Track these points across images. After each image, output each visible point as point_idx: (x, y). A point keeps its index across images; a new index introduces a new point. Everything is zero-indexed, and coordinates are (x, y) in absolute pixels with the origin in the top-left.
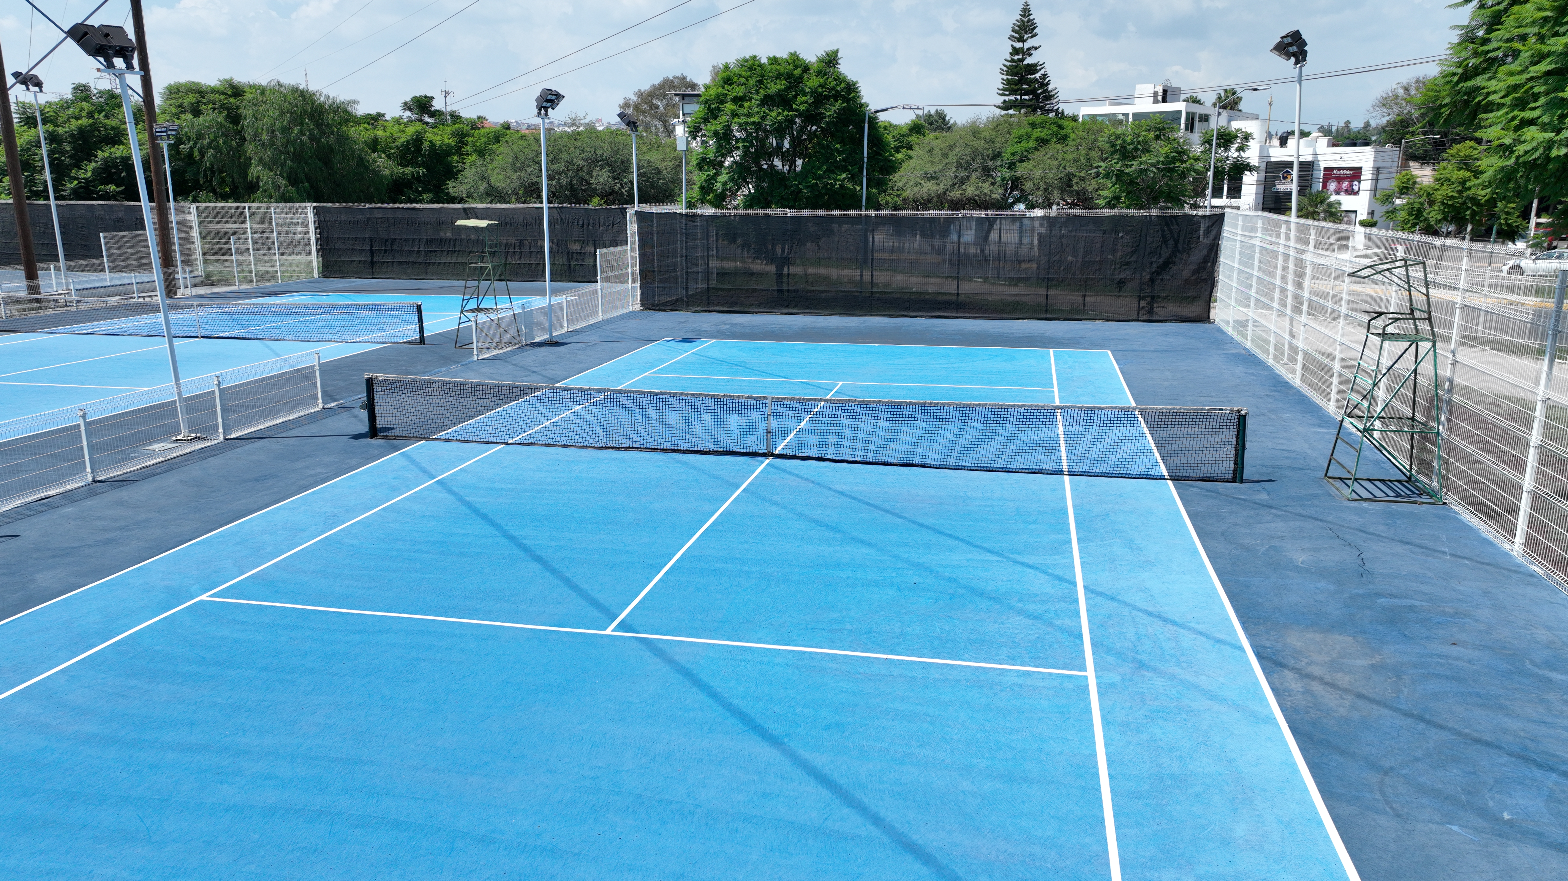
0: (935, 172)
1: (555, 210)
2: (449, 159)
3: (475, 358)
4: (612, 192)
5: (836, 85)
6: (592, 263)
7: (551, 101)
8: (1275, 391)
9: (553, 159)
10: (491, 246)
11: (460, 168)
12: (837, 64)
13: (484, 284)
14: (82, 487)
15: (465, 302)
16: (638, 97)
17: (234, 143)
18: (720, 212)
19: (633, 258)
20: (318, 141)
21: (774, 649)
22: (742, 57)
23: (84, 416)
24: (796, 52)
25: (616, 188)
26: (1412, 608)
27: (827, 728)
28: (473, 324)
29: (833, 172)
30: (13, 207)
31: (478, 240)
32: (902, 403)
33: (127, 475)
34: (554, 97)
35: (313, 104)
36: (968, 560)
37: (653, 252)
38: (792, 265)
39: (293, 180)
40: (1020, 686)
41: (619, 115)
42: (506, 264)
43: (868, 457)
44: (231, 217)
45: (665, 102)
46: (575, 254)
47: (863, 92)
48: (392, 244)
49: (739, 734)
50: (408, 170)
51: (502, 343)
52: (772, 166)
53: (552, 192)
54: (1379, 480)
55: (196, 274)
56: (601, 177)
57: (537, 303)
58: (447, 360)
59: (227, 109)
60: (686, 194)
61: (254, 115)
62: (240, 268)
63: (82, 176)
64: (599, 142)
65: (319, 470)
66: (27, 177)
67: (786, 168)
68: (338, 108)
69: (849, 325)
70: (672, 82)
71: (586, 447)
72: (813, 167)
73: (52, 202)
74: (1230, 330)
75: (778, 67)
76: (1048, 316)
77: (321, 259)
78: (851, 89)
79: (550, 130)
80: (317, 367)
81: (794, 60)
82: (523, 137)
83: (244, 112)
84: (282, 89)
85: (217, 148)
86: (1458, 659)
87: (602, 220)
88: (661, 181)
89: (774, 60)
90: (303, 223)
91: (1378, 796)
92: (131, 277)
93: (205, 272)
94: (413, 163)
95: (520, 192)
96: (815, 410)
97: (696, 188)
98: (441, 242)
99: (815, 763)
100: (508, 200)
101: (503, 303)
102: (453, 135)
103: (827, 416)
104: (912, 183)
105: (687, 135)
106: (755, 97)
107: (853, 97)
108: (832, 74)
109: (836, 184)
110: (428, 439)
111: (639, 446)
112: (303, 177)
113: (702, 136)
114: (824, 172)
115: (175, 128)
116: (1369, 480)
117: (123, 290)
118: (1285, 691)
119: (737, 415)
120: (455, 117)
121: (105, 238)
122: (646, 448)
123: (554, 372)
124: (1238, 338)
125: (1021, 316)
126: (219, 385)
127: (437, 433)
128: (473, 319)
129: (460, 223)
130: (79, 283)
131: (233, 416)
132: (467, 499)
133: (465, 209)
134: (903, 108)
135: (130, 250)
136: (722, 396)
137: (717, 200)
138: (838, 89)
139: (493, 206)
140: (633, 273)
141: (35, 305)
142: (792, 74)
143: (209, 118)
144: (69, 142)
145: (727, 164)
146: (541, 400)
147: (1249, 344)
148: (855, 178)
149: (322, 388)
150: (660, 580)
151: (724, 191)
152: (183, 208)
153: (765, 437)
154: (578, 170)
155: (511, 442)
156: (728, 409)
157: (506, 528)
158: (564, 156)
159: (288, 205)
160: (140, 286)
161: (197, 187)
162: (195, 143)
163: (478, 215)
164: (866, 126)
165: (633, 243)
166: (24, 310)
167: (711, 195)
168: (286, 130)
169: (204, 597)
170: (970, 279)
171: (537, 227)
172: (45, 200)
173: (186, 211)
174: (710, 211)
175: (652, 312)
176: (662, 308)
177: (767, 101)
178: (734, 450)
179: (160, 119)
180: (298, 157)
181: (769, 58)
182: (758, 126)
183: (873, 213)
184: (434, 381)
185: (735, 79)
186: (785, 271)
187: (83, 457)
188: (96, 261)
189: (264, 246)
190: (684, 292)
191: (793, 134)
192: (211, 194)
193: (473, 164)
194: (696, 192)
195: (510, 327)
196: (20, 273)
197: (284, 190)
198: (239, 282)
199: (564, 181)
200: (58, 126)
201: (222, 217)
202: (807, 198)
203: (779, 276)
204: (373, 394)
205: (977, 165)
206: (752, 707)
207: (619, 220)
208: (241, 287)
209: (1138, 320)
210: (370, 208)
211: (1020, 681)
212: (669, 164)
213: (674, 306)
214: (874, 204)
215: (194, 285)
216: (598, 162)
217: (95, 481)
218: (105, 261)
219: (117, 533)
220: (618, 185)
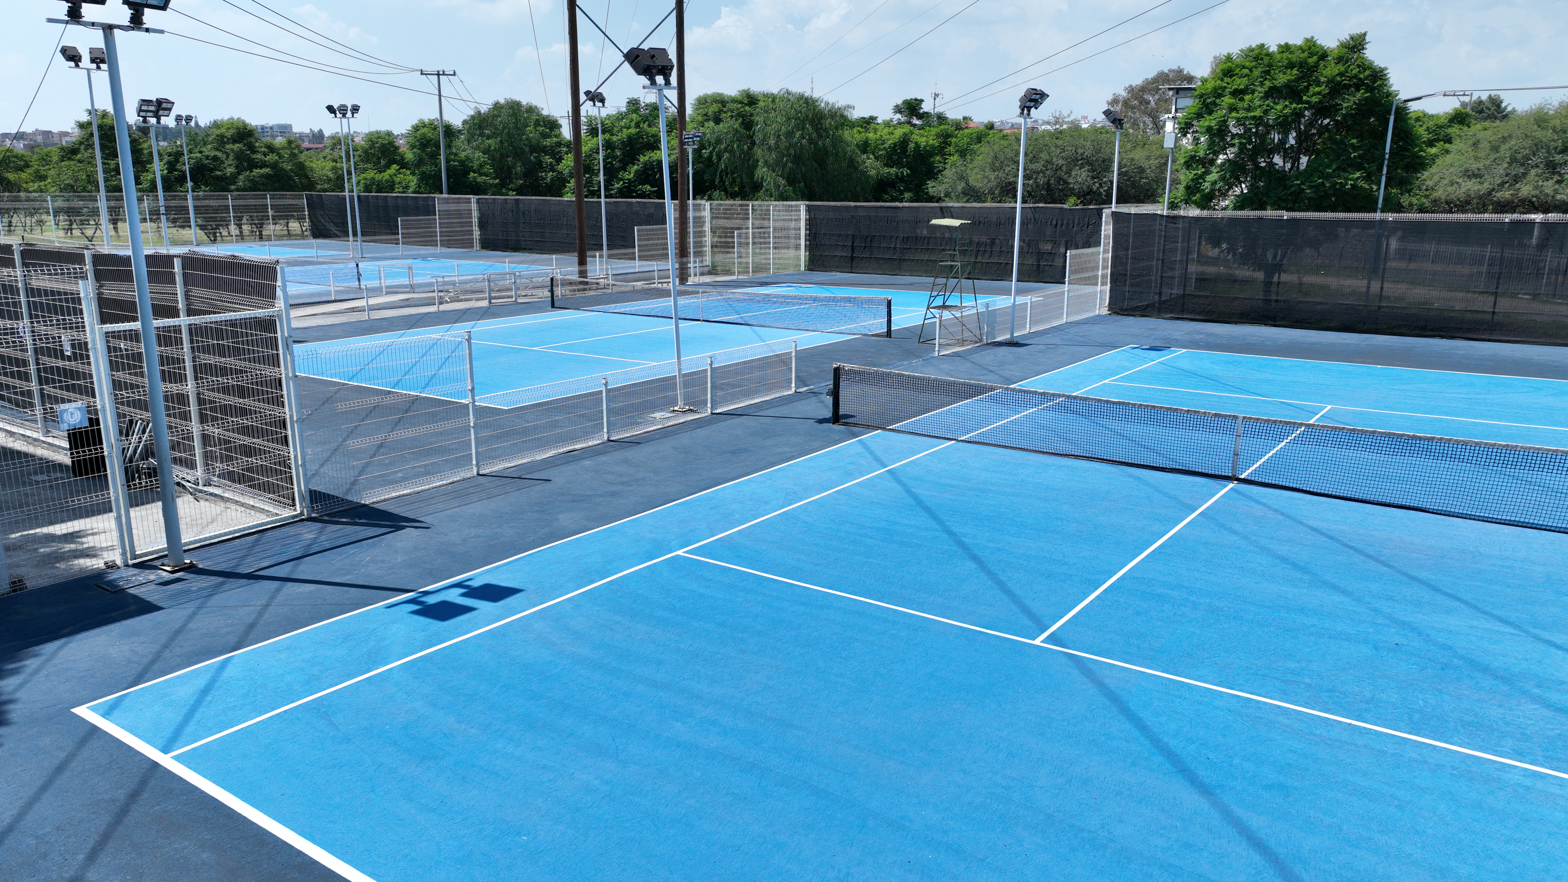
0: (1479, 169)
1: (1029, 210)
2: (932, 160)
3: (937, 355)
4: (1090, 192)
5: (1359, 72)
6: (1061, 264)
7: (1035, 101)
9: (1032, 158)
10: (963, 245)
11: (941, 168)
12: (1363, 49)
13: (952, 282)
14: (599, 444)
15: (932, 299)
16: (1129, 93)
17: (745, 147)
18: (1205, 213)
19: (1105, 260)
20: (816, 144)
21: (1216, 691)
22: (1248, 46)
23: (606, 384)
24: (1313, 38)
25: (1095, 188)
27: (1268, 787)
28: (937, 320)
29: (1345, 171)
30: (575, 204)
31: (951, 239)
32: (1402, 435)
33: (633, 438)
34: (1038, 96)
35: (814, 109)
36: (1471, 627)
37: (1127, 255)
38: (1285, 272)
39: (791, 180)
40: (1527, 788)
41: (1104, 113)
42: (975, 263)
43: (1353, 493)
44: (738, 214)
45: (1157, 97)
46: (1045, 255)
47: (1391, 81)
48: (871, 241)
49: (1165, 774)
50: (893, 170)
51: (964, 341)
52: (1271, 164)
53: (1028, 191)
55: (705, 264)
56: (1080, 177)
57: (1001, 302)
58: (910, 354)
59: (743, 116)
60: (1169, 195)
61: (765, 121)
62: (740, 260)
63: (627, 177)
64: (1082, 141)
65: (786, 449)
66: (587, 178)
67: (1288, 166)
68: (836, 113)
70: (1167, 75)
71: (1035, 451)
72: (1320, 165)
73: (603, 200)
75: (1290, 56)
77: (808, 253)
78: (1378, 76)
79: (1033, 128)
80: (794, 354)
81: (1311, 46)
82: (1005, 137)
83: (756, 118)
84: (790, 97)
85: (732, 152)
87: (1076, 221)
88: (1144, 180)
89: (1286, 48)
90: (796, 220)
92: (654, 265)
93: (712, 263)
94: (900, 165)
95: (996, 192)
96: (1294, 435)
97: (1181, 188)
98: (916, 239)
99: (1249, 823)
100: (984, 199)
101: (968, 301)
102: (938, 136)
103: (1307, 443)
104: (1445, 182)
105: (1176, 131)
106: (1259, 89)
107: (1380, 85)
108: (1356, 61)
109: (1347, 184)
110: (884, 429)
111: (1090, 455)
112: (800, 177)
113: (1193, 132)
114: (1334, 171)
115: (700, 134)
117: (646, 276)
119: (1200, 432)
120: (941, 118)
121: (638, 231)
122: (1097, 458)
123: (1012, 373)
126: (711, 365)
127: (893, 424)
128: (937, 316)
129: (935, 222)
130: (617, 269)
131: (720, 393)
132: (913, 490)
133: (941, 208)
134: (1445, 95)
135: (655, 242)
136: (1185, 411)
137: (1203, 200)
138: (1362, 76)
139: (968, 205)
140: (1104, 276)
141: (581, 287)
142: (1306, 62)
143: (729, 124)
144: (620, 149)
145: (1219, 161)
146: (995, 400)
148: (1372, 177)
149: (796, 373)
150: (1097, 597)
151: (1212, 190)
152: (699, 205)
153: (1231, 459)
154: (1056, 170)
155: (962, 439)
156: (1191, 425)
157: (948, 523)
158: (1044, 156)
159: (785, 203)
160: (661, 273)
161: (713, 187)
162: (714, 148)
163: (954, 214)
164: (1392, 118)
165: (1106, 245)
166: (575, 291)
167: (1198, 195)
168: (790, 134)
169: (680, 553)
170: (1514, 296)
171: (1010, 226)
172: (598, 198)
173: (702, 209)
174: (1194, 212)
175: (1120, 317)
176: (1130, 313)
177: (1273, 93)
178: (1194, 469)
179: (689, 127)
180: (797, 159)
181: (1280, 46)
182: (1258, 121)
183: (1390, 217)
184: (895, 374)
185: (1237, 71)
186: (1276, 279)
187: (603, 419)
188: (630, 251)
189: (762, 240)
190: (1156, 297)
191: (1300, 129)
192: (723, 193)
193: (953, 164)
194: (1181, 191)
195: (973, 326)
196: (574, 258)
197: (783, 189)
198: (739, 272)
199: (1041, 181)
200: (613, 135)
201: (730, 214)
202: (1310, 199)
203: (1268, 284)
204: (839, 382)
205: (1539, 160)
206: (1183, 748)
207: (1094, 221)
208: (739, 277)
210: (855, 207)
211: (1528, 782)
212: (1154, 162)
213: (1143, 311)
214: (1392, 205)
215: (702, 274)
216: (1078, 161)
217: (609, 440)
218: (637, 251)
219: (621, 487)
220: (1097, 185)
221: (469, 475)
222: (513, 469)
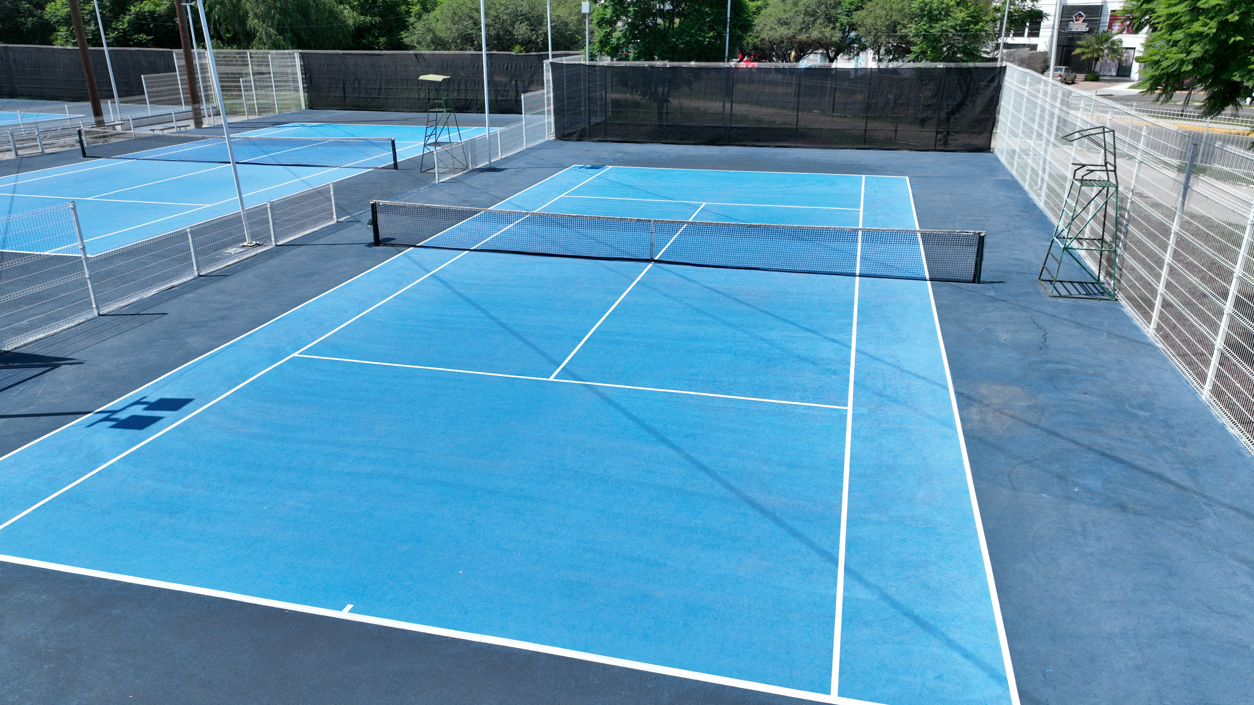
2: (399, 9)
3: (437, 183)
4: (530, 42)
6: (518, 102)
8: (1024, 211)
14: (192, 280)
15: (427, 136)
18: (616, 63)
19: (548, 99)
25: (533, 38)
26: (1067, 371)
29: (703, 31)
30: (71, 52)
33: (220, 272)
37: (563, 93)
39: (281, 32)
40: (805, 415)
44: (236, 61)
48: (359, 83)
50: (368, 19)
51: (455, 169)
52: (655, 24)
54: (1078, 282)
56: (522, 30)
58: (417, 183)
60: (589, 47)
62: (247, 102)
63: (121, 27)
67: (667, 26)
69: (713, 153)
72: (687, 27)
73: (105, 48)
74: (1003, 159)
76: (866, 146)
77: (306, 94)
80: (332, 192)
86: (1085, 402)
87: (522, 64)
88: (569, 33)
90: (291, 66)
91: (1006, 479)
94: (372, 14)
95: (458, 41)
96: (682, 229)
97: (597, 42)
98: (397, 81)
100: (449, 47)
109: (705, 41)
110: (415, 246)
112: (288, 28)
114: (696, 31)
116: (1071, 282)
118: (968, 420)
121: (145, 79)
123: (495, 193)
124: (1007, 166)
125: (845, 146)
127: (420, 242)
129: (422, 77)
130: (131, 114)
131: (280, 229)
132: (460, 291)
133: (416, 55)
135: (166, 88)
137: (613, 52)
139: (438, 53)
140: (549, 111)
147: (1014, 173)
148: (720, 35)
149: (335, 205)
151: (618, 44)
153: (649, 248)
154: (503, 24)
155: (473, 249)
158: (492, 12)
159: (279, 51)
163: (432, 67)
165: (548, 87)
167: (608, 47)
169: (295, 354)
170: (808, 111)
171: (472, 69)
174: (607, 62)
175: (564, 142)
176: (570, 138)
178: (627, 257)
180: (284, 11)
186: (665, 109)
187: (192, 260)
188: (140, 97)
189: (264, 84)
190: (587, 124)
192: (220, 42)
194: (596, 45)
195: (460, 157)
196: (87, 107)
197: (275, 38)
198: (248, 114)
199: (493, 32)
201: (230, 61)
202: (682, 52)
203: (661, 112)
204: (376, 215)
205: (821, 13)
207: (535, 65)
208: (249, 118)
209: (935, 150)
210: (343, 55)
211: (805, 412)
212: (575, 18)
213: (579, 137)
216: (519, 17)
217: (199, 276)
218: (147, 97)
219: (227, 312)
220: (535, 36)
221: (90, 316)
222: (127, 307)
